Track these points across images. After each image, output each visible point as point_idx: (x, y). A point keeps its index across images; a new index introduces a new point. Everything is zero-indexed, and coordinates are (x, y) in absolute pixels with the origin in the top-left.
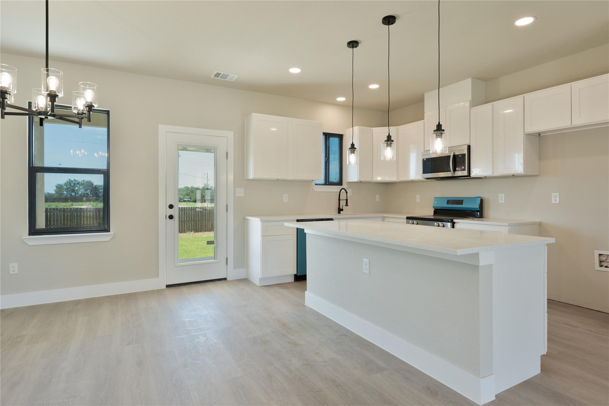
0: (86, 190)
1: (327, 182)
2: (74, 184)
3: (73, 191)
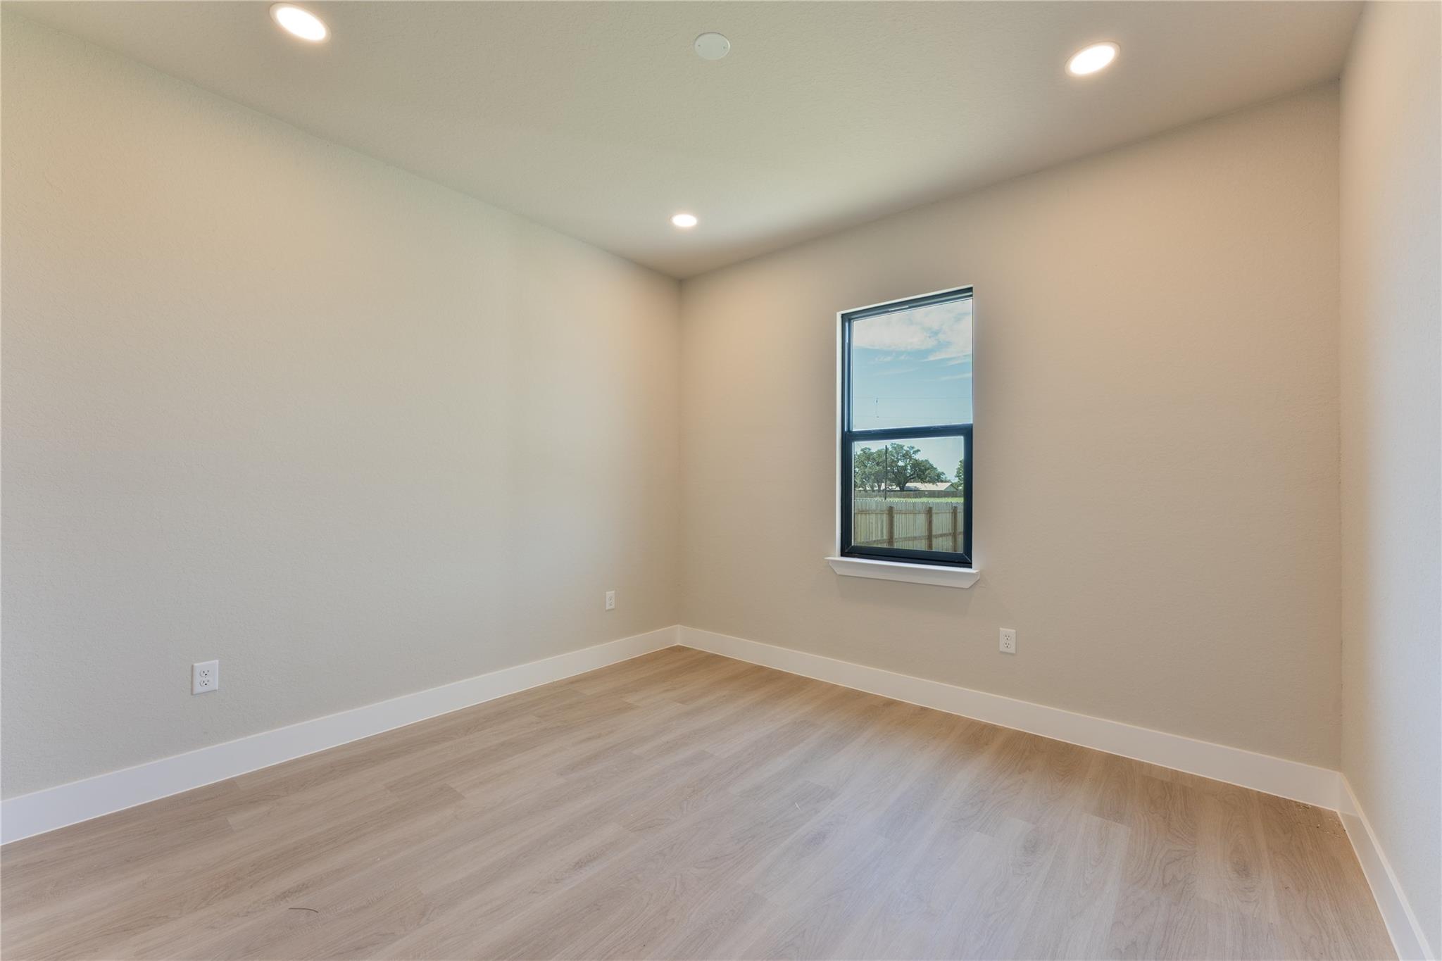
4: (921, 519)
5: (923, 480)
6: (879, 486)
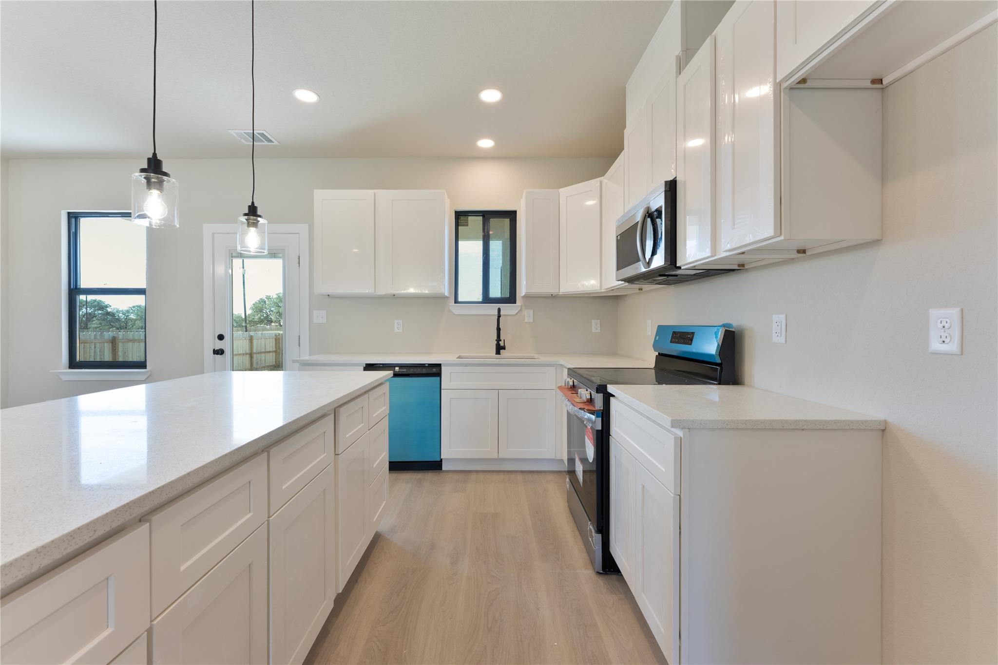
1: (487, 299)
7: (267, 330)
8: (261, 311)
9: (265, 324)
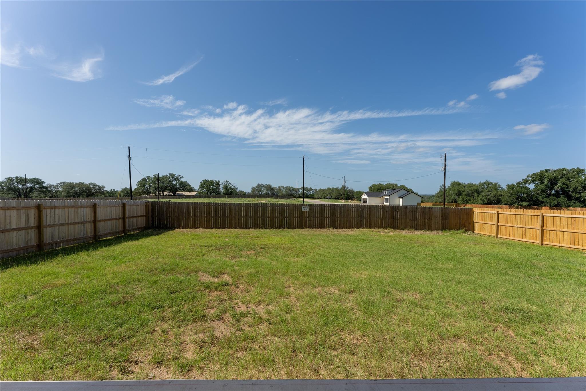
0: (268, 190)
2: (261, 187)
3: (260, 191)
4: (33, 214)
5: (184, 191)
6: (163, 193)
7: (147, 198)
8: (144, 186)
9: (146, 195)
